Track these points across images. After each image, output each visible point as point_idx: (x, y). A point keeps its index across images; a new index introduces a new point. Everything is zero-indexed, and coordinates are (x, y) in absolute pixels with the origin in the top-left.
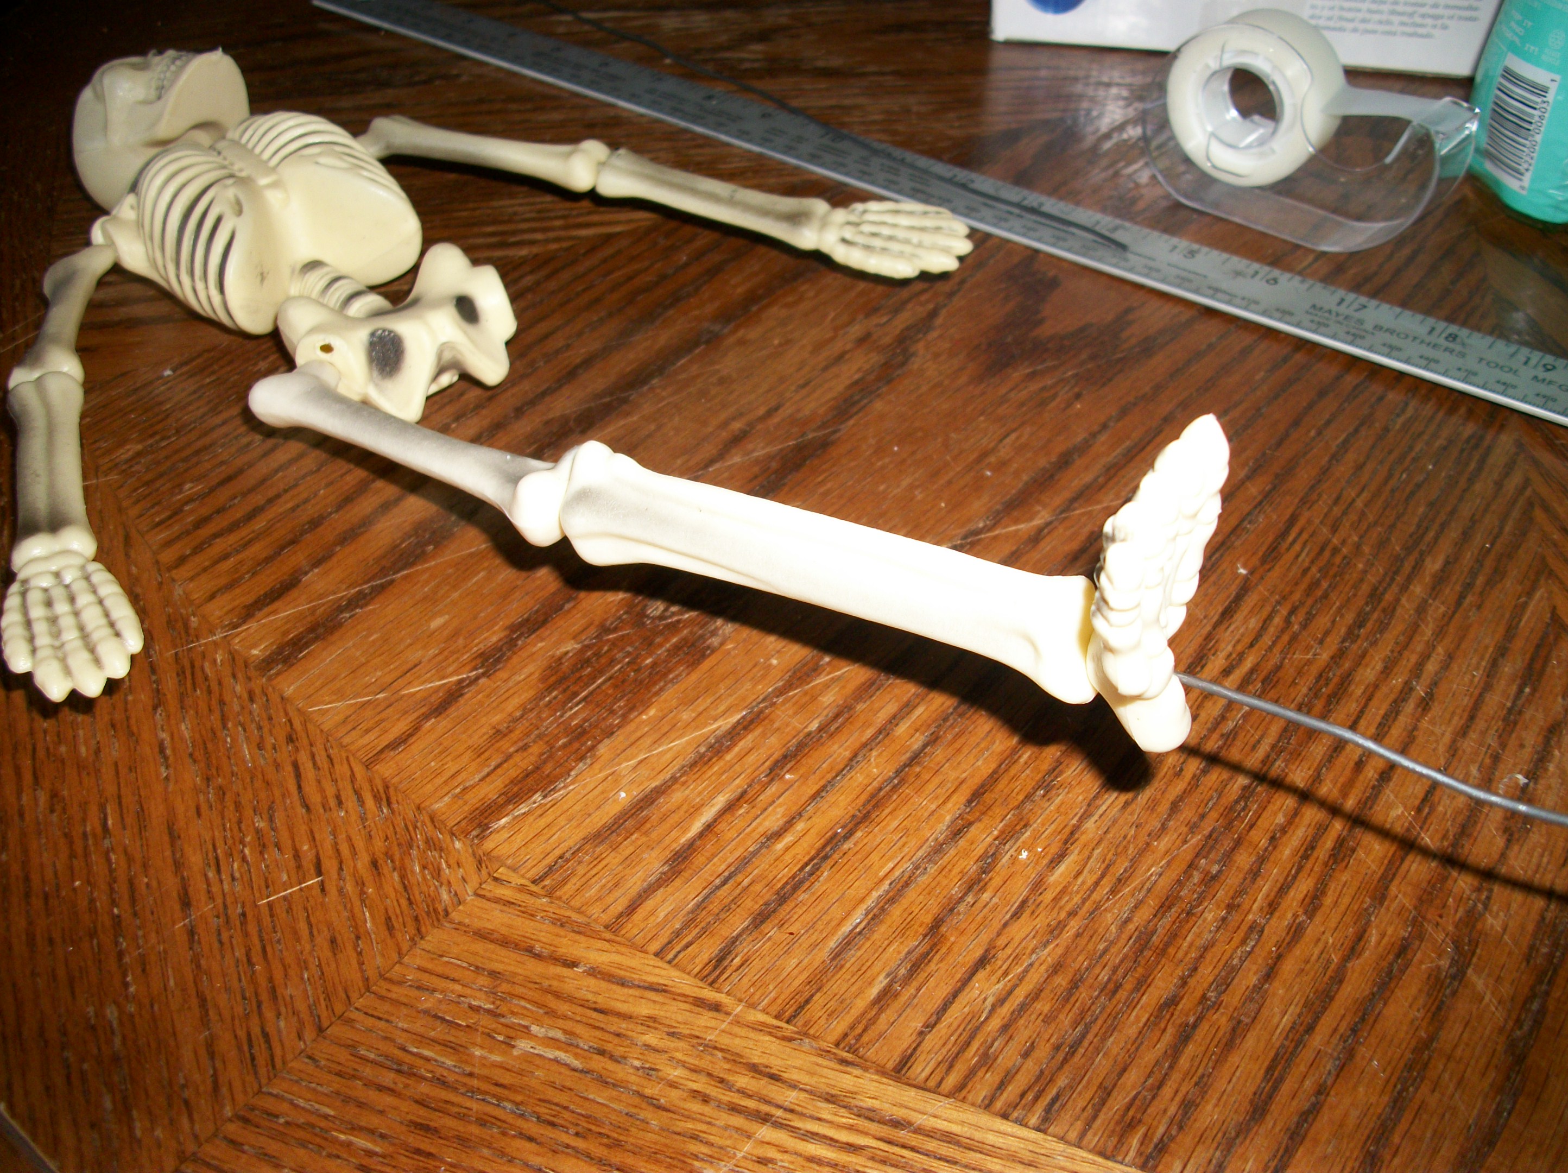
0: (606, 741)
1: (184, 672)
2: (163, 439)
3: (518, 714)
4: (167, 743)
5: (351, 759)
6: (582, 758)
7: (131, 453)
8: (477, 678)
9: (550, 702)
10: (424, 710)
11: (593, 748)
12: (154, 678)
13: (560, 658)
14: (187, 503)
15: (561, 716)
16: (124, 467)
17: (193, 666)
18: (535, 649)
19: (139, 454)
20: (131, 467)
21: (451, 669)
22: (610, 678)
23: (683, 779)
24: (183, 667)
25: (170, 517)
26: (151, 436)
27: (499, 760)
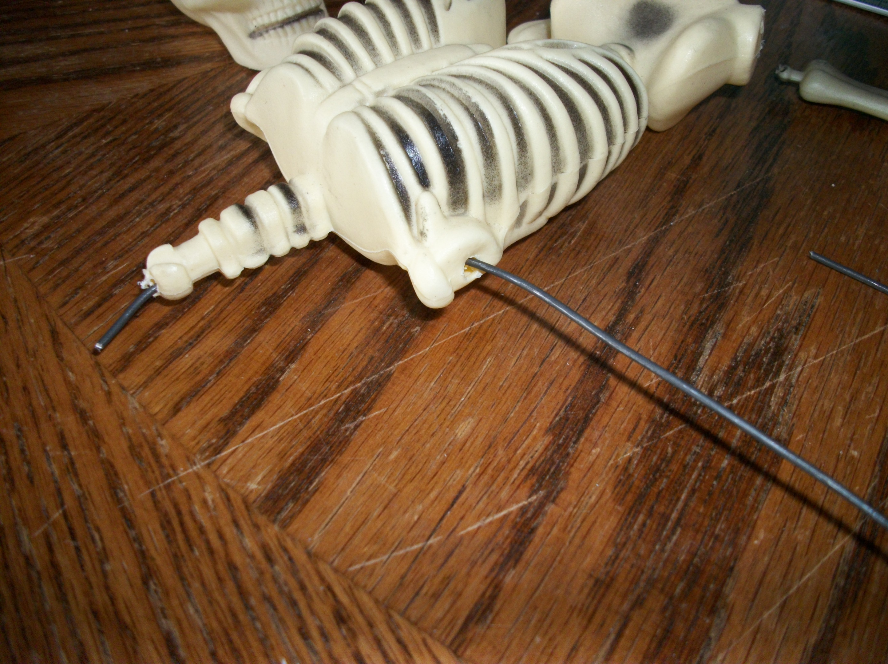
0: (730, 582)
1: (169, 522)
2: (69, 209)
3: (610, 552)
4: (176, 633)
5: (429, 641)
6: (713, 611)
7: (36, 228)
8: (541, 505)
9: (641, 531)
10: (494, 557)
11: (718, 595)
12: (132, 533)
13: (626, 469)
14: (115, 286)
15: (663, 550)
16: (33, 244)
17: (179, 513)
18: (591, 458)
19: (46, 227)
20: (41, 243)
21: (504, 494)
22: (693, 491)
23: (841, 628)
24: (166, 514)
25: (99, 305)
26: (56, 206)
27: (617, 628)
